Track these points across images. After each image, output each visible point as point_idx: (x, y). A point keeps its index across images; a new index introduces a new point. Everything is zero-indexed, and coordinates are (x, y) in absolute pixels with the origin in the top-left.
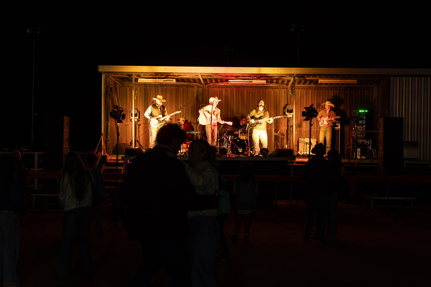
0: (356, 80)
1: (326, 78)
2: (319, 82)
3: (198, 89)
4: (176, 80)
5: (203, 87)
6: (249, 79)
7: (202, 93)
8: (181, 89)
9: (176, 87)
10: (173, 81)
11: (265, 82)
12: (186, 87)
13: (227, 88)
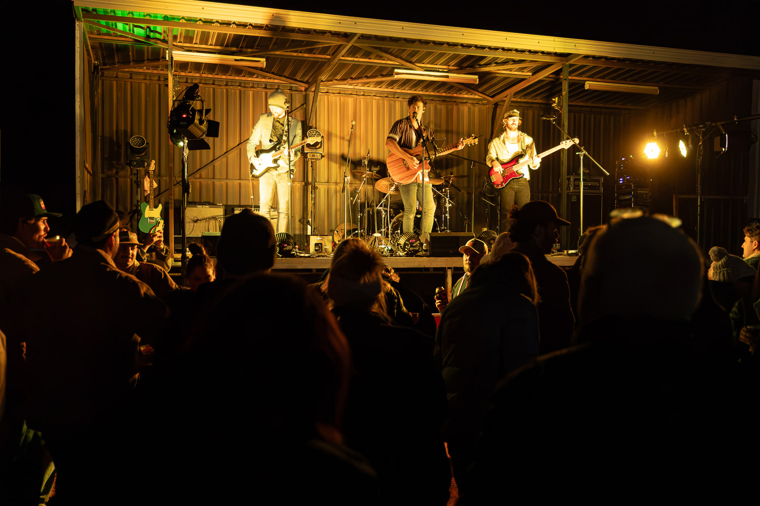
0: (657, 88)
1: (599, 80)
2: (587, 87)
3: (292, 94)
4: (266, 61)
5: (306, 90)
6: (440, 70)
7: (303, 105)
8: (251, 93)
9: (240, 86)
10: (260, 61)
11: (476, 80)
12: (264, 88)
13: (358, 97)
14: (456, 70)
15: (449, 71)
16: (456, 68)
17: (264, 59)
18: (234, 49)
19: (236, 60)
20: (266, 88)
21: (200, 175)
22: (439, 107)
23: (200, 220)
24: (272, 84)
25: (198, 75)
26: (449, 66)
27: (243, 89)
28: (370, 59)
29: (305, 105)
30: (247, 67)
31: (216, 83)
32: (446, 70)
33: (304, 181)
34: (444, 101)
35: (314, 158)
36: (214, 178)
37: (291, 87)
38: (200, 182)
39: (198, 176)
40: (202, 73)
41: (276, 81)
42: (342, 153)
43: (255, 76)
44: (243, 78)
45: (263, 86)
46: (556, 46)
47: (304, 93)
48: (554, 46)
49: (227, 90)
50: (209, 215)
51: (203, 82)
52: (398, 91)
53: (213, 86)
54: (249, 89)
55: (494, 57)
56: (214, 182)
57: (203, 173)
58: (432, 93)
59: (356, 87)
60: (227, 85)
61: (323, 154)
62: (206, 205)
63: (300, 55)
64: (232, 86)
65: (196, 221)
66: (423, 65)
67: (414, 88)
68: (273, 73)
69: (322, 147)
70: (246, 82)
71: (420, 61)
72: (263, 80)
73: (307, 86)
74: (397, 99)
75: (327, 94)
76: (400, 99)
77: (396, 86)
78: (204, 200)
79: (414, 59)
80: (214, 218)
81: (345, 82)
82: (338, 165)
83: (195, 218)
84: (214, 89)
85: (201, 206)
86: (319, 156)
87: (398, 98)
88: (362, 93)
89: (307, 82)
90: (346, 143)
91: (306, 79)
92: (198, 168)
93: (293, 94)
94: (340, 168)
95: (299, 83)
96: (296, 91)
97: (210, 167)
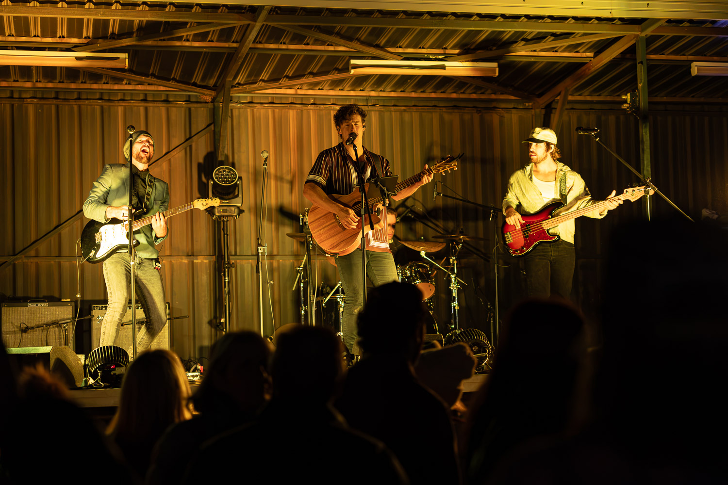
2: (694, 72)
3: (190, 109)
4: (128, 58)
5: (213, 101)
6: (431, 57)
7: (208, 126)
8: (120, 110)
9: (101, 99)
10: (118, 58)
11: (494, 71)
12: (142, 100)
13: (304, 108)
14: (458, 54)
15: (447, 58)
16: (457, 51)
17: (126, 55)
18: (75, 40)
19: (78, 59)
20: (145, 100)
21: (37, 251)
22: (447, 117)
23: (33, 328)
24: (156, 93)
25: (29, 85)
26: (446, 48)
27: (106, 104)
28: (308, 44)
29: (212, 126)
30: (108, 69)
31: (61, 97)
32: (440, 57)
33: (215, 255)
34: (455, 106)
35: (226, 214)
36: (59, 256)
37: (189, 96)
38: (37, 265)
39: (33, 253)
40: (37, 81)
41: (162, 88)
42: (279, 203)
43: (125, 82)
44: (105, 87)
45: (142, 97)
46: (613, 8)
47: (210, 106)
48: (610, 8)
49: (79, 106)
50: (49, 319)
51: (39, 95)
52: (373, 94)
53: (55, 102)
54: (117, 104)
55: (516, 32)
56: (59, 263)
57: (42, 247)
58: (433, 95)
59: (299, 92)
60: (79, 99)
61: (241, 208)
62: (44, 302)
63: (187, 44)
64: (87, 99)
65: (25, 330)
66: (400, 50)
67: (399, 87)
68: (153, 75)
69: (240, 196)
70: (111, 92)
71: (393, 43)
72: (140, 87)
73: (213, 93)
74: (373, 108)
75: (251, 105)
76: (377, 108)
77: (368, 85)
78: (44, 292)
79: (382, 41)
80: (56, 324)
81: (277, 84)
82: (273, 225)
83: (23, 326)
84: (57, 107)
85: (34, 305)
86: (235, 212)
87: (374, 105)
88: (312, 101)
89: (214, 88)
90: (286, 187)
91: (212, 82)
92: (33, 240)
93: (192, 108)
94: (277, 229)
95: (198, 89)
96: (197, 102)
97: (53, 238)
